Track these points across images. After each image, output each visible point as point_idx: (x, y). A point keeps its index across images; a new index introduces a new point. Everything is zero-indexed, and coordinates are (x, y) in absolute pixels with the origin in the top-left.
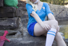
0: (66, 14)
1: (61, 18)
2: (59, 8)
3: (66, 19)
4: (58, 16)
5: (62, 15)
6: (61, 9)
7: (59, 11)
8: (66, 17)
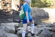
0: (44, 14)
1: (40, 17)
2: (39, 10)
3: (44, 17)
4: (37, 15)
5: (41, 15)
6: (40, 10)
7: (38, 12)
8: (44, 16)
